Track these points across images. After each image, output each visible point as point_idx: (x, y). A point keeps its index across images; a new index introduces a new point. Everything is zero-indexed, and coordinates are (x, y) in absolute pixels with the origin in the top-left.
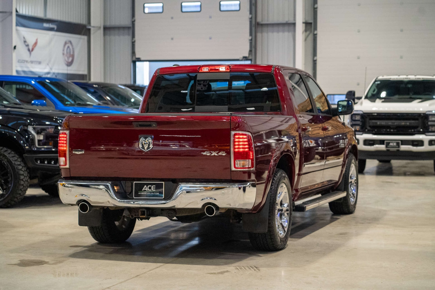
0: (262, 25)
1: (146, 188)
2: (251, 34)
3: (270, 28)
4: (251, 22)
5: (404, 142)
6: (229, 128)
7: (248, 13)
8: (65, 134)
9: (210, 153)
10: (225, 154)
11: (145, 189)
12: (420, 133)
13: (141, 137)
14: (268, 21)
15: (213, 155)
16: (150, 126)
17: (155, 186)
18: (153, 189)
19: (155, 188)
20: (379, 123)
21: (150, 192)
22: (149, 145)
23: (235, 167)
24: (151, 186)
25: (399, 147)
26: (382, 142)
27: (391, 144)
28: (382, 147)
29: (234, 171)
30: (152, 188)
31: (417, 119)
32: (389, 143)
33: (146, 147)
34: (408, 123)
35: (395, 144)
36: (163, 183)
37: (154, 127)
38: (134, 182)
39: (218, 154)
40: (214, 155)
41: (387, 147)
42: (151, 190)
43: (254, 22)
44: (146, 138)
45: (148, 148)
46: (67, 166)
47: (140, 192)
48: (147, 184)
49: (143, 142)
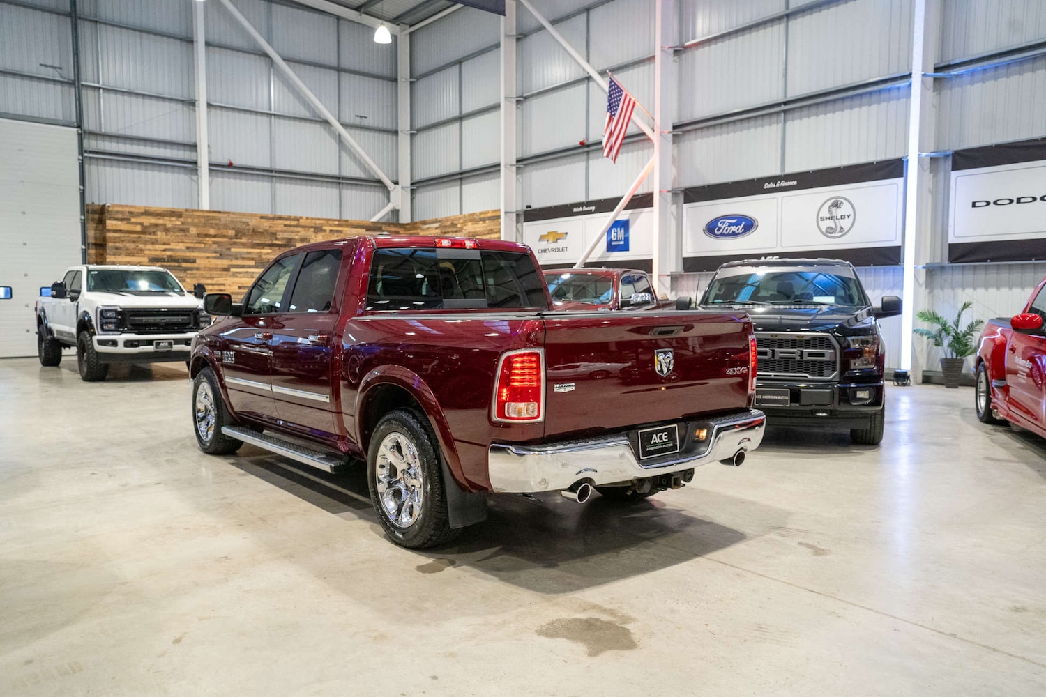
5: (178, 342)
9: (733, 370)
11: (655, 441)
12: (192, 330)
13: (658, 353)
15: (735, 373)
16: (673, 332)
17: (666, 433)
19: (666, 437)
20: (144, 319)
21: (661, 445)
22: (668, 366)
23: (751, 389)
24: (662, 434)
25: (172, 347)
26: (150, 342)
27: (162, 344)
28: (151, 348)
30: (664, 437)
31: (188, 315)
32: (160, 343)
33: (665, 369)
34: (180, 319)
35: (167, 344)
36: (676, 425)
37: (678, 333)
38: (640, 431)
39: (740, 372)
41: (156, 348)
42: (662, 441)
45: (668, 370)
46: (541, 418)
47: (648, 447)
48: (657, 432)
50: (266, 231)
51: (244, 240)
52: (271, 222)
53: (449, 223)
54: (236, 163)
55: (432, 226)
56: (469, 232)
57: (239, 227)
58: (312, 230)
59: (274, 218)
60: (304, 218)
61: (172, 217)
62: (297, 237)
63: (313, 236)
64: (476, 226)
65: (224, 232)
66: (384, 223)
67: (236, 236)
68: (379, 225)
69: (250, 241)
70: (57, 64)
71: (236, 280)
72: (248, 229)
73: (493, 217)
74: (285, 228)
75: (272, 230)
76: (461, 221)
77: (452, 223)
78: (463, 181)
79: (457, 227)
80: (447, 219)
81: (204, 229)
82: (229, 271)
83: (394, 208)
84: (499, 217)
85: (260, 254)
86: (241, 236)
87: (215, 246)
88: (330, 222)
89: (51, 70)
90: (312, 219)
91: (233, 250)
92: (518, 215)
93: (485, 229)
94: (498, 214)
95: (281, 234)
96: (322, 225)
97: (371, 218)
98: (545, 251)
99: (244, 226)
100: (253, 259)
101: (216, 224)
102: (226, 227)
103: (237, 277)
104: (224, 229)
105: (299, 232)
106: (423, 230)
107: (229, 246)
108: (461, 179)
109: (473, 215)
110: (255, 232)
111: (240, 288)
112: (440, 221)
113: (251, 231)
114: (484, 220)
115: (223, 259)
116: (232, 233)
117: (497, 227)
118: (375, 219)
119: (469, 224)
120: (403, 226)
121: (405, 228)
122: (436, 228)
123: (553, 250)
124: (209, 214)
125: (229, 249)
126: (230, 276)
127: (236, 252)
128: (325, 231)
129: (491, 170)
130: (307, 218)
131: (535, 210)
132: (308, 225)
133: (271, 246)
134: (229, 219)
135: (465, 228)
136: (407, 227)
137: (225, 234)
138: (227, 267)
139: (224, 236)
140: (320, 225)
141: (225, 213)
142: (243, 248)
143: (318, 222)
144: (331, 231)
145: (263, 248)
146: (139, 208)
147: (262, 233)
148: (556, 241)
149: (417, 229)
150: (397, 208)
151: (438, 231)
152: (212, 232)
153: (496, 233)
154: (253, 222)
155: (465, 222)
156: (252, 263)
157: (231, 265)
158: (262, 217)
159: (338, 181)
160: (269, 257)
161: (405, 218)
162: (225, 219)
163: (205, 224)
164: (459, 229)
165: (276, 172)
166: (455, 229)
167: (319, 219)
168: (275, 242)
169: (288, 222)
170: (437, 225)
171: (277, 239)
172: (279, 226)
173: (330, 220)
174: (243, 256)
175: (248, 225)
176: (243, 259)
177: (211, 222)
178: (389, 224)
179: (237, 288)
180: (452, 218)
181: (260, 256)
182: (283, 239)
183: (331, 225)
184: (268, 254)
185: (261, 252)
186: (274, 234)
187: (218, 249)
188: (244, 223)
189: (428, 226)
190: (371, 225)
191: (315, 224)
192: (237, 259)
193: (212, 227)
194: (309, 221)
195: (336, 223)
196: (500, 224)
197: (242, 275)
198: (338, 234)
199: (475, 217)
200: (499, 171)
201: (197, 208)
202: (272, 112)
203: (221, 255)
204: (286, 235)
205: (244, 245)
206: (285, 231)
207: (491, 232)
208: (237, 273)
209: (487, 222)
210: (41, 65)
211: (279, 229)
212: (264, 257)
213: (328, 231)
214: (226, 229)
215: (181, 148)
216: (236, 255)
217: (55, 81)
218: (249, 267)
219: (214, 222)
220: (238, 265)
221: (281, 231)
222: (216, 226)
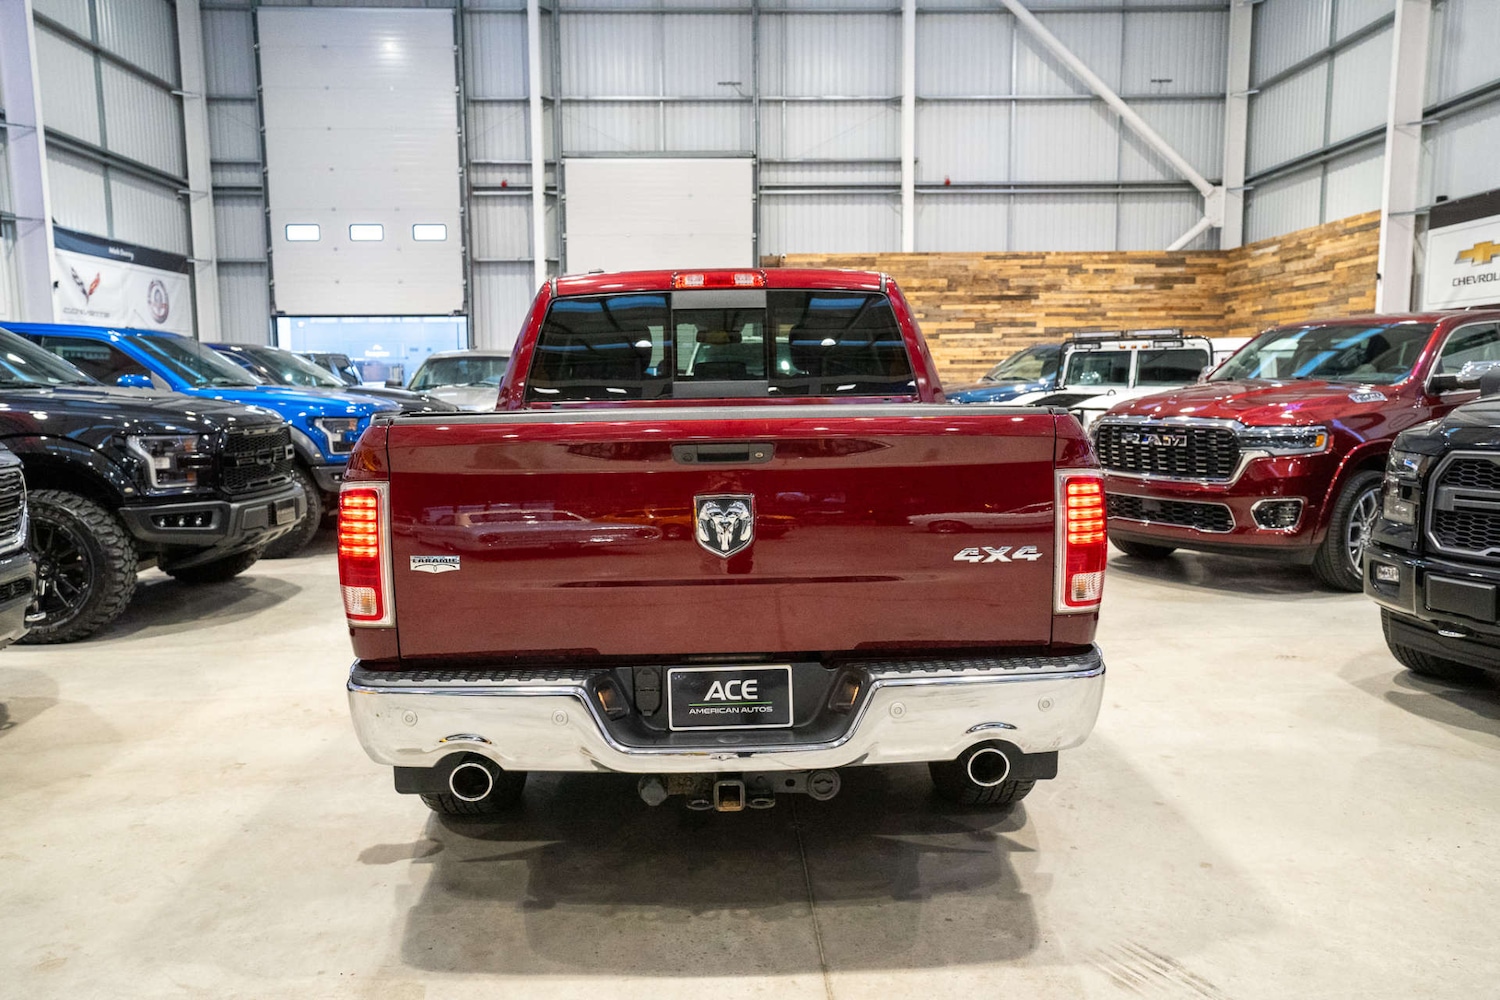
0: (480, 263)
1: (720, 689)
2: (465, 277)
3: (492, 268)
4: (464, 258)
6: (1051, 458)
7: (460, 243)
8: (372, 494)
9: (981, 552)
10: (1039, 555)
11: (715, 696)
13: (702, 503)
14: (488, 256)
15: (990, 560)
16: (745, 456)
17: (755, 682)
18: (750, 693)
19: (755, 689)
21: (736, 707)
22: (737, 533)
23: (1069, 602)
24: (739, 682)
29: (1065, 615)
30: (744, 690)
33: (725, 538)
36: (788, 667)
37: (763, 459)
38: (673, 671)
39: (1010, 557)
40: (997, 560)
42: (739, 698)
43: (469, 259)
44: (724, 505)
45: (735, 542)
46: (387, 620)
47: (695, 708)
48: (724, 678)
49: (717, 520)
50: (993, 277)
51: (961, 292)
52: (1001, 263)
53: (1293, 244)
54: (954, 180)
55: (1267, 250)
56: (1325, 257)
57: (953, 273)
58: (1066, 271)
59: (1005, 258)
60: (1054, 253)
61: (863, 265)
62: (1040, 284)
63: (1066, 280)
64: (1337, 244)
65: (930, 282)
66: (1191, 253)
67: (950, 287)
68: (1180, 256)
69: (969, 293)
70: (736, 80)
71: (947, 351)
72: (967, 276)
73: (1366, 225)
74: (1022, 271)
75: (1002, 275)
76: (1314, 238)
77: (1299, 243)
78: (1330, 167)
79: (1306, 249)
80: (1291, 238)
81: (905, 280)
82: (938, 338)
83: (1210, 225)
84: (1377, 225)
85: (983, 313)
86: (956, 286)
87: (919, 303)
88: (1095, 257)
89: (729, 87)
90: (1066, 254)
91: (943, 307)
92: (1419, 218)
93: (1351, 248)
94: (1376, 219)
95: (1015, 280)
96: (1081, 262)
97: (1170, 244)
98: (1466, 281)
99: (961, 272)
100: (972, 320)
101: (922, 271)
102: (935, 274)
103: (949, 346)
104: (932, 278)
105: (1044, 275)
106: (1254, 259)
107: (938, 303)
108: (1325, 163)
109: (1333, 225)
110: (976, 280)
111: (952, 362)
112: (1280, 242)
113: (971, 279)
114: (1350, 232)
115: (928, 321)
116: (943, 282)
117: (1373, 243)
118: (1175, 247)
119: (1327, 241)
120: (1225, 254)
121: (1227, 257)
122: (1274, 254)
123: (1483, 278)
124: (912, 258)
125: (939, 306)
126: (939, 346)
127: (948, 311)
128: (1086, 271)
129: (1371, 140)
130: (1058, 254)
131: (1453, 203)
132: (1058, 264)
133: (1000, 298)
134: (940, 263)
135: (1319, 249)
136: (1231, 255)
137: (932, 285)
138: (934, 332)
139: (932, 289)
140: (1079, 263)
141: (934, 254)
142: (960, 304)
143: (1075, 258)
144: (1096, 271)
145: (988, 303)
146: (821, 256)
147: (987, 280)
148: (1488, 260)
149: (1245, 258)
150: (1216, 226)
151: (1276, 259)
152: (916, 283)
153: (1371, 254)
154: (974, 266)
155: (1320, 239)
156: (971, 325)
157: (941, 330)
158: (988, 257)
159: (1116, 190)
160: (996, 315)
161: (1231, 240)
162: (933, 263)
163: (906, 272)
164: (1308, 253)
165: (1016, 186)
166: (1302, 254)
167: (1077, 254)
168: (1006, 293)
169: (1026, 262)
170: (1274, 248)
171: (1009, 289)
172: (1013, 268)
173: (1094, 253)
174: (958, 315)
175: (967, 270)
176: (958, 319)
177: (914, 269)
178: (1198, 254)
179: (948, 362)
180: (1298, 234)
181: (983, 315)
182: (1019, 287)
183: (1096, 262)
184: (995, 311)
185: (985, 309)
186: (1005, 281)
187: (923, 308)
188: (960, 267)
189: (1261, 251)
190: (1167, 257)
191: (1071, 261)
192: (949, 320)
193: (916, 277)
194: (1060, 258)
195: (1106, 257)
196: (1378, 237)
197: (955, 344)
198: (1109, 275)
199: (1337, 228)
200: (1383, 141)
201: (898, 251)
202: (1014, 96)
203: (926, 316)
204: (1024, 282)
205: (960, 300)
206: (1022, 276)
207: (1362, 253)
208: (948, 340)
209: (1357, 235)
210: (720, 84)
211: (1012, 273)
212: (989, 315)
213: (1091, 272)
214: (935, 277)
215: (882, 167)
216: (948, 315)
217: (733, 102)
218: (967, 331)
219: (919, 268)
220: (950, 330)
221: (1016, 276)
222: (923, 275)
